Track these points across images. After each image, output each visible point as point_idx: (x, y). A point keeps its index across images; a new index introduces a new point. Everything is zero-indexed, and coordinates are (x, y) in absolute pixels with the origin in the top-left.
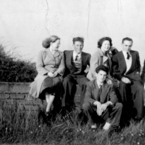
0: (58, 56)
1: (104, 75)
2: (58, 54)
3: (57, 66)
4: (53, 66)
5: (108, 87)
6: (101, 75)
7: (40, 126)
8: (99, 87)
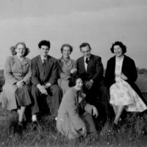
0: (26, 64)
1: (46, 49)
2: (26, 62)
3: (24, 75)
4: (21, 75)
5: (52, 62)
6: (44, 49)
7: (11, 136)
8: (43, 62)
